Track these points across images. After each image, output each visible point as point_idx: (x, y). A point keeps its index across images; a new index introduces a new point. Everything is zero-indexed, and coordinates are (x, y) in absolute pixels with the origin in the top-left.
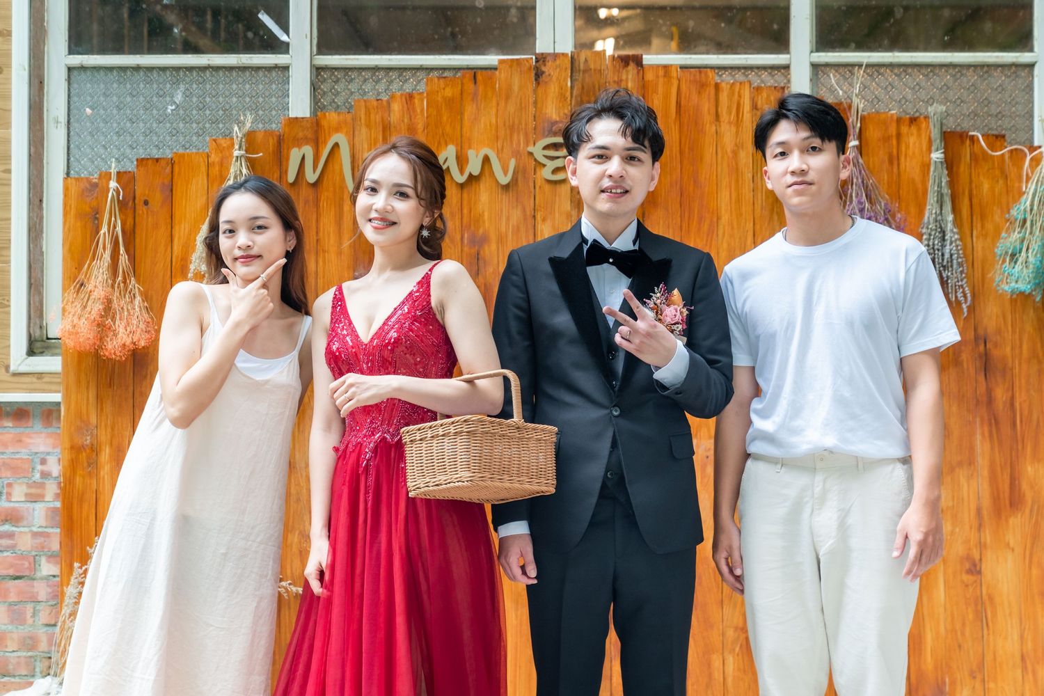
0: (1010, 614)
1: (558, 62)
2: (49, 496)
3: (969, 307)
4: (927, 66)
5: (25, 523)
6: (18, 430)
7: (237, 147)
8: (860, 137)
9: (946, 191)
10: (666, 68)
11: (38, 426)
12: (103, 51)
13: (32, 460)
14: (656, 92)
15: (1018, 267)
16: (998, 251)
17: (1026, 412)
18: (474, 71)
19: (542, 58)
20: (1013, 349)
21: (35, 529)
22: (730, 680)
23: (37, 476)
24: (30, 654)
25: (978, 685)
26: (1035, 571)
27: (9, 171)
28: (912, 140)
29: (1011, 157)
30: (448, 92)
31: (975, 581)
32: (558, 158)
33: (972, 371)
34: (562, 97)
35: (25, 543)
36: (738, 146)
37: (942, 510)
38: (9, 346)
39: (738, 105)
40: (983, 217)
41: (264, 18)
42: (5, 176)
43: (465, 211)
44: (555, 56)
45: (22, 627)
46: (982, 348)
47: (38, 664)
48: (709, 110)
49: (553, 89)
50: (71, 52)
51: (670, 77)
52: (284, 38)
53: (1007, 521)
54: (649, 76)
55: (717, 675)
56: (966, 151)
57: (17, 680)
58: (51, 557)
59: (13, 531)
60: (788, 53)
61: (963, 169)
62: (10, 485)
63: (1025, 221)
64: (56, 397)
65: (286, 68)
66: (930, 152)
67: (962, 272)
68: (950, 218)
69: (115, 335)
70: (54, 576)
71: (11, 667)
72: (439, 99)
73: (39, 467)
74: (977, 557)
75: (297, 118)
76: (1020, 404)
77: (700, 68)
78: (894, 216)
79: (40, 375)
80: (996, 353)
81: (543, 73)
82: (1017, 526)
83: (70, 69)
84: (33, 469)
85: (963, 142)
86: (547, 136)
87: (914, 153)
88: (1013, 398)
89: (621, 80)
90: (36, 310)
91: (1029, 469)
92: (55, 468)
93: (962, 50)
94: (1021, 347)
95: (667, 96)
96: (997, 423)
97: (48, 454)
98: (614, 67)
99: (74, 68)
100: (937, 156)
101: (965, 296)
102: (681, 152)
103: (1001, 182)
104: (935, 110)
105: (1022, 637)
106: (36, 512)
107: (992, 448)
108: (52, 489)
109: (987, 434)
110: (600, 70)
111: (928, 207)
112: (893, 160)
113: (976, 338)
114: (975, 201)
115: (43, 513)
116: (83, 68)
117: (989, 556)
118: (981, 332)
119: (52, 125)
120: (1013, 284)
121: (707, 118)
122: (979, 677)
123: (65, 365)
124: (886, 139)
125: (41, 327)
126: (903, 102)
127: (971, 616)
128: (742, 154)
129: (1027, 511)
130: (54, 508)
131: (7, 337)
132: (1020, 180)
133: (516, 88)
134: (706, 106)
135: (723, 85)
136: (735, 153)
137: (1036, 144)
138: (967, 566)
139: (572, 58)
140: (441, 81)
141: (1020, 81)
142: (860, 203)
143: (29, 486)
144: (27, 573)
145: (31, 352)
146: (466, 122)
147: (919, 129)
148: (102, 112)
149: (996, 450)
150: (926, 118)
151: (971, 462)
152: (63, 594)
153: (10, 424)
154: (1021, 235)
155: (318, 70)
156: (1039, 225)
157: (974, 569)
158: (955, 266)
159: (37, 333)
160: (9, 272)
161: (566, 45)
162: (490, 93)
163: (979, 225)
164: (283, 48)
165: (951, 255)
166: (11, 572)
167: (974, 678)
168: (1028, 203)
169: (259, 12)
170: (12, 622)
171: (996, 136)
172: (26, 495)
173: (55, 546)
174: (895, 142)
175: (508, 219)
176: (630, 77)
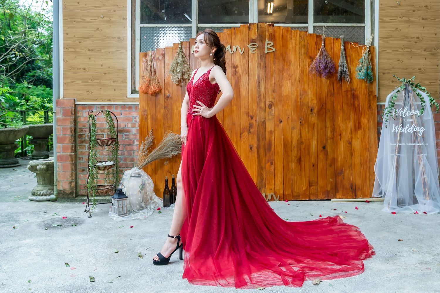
0: (358, 153)
1: (254, 25)
2: (137, 126)
3: (349, 83)
4: (340, 27)
5: (131, 132)
6: (129, 111)
7: (179, 45)
8: (324, 43)
9: (344, 55)
10: (279, 26)
11: (134, 110)
12: (149, 23)
13: (133, 118)
14: (277, 32)
15: (361, 73)
16: (356, 69)
17: (362, 107)
18: (235, 28)
19: (250, 25)
20: (359, 92)
21: (133, 134)
22: (293, 169)
23: (134, 122)
24: (133, 162)
25: (351, 170)
26: (364, 144)
27: (127, 51)
28: (337, 44)
29: (359, 48)
30: (228, 32)
31: (350, 146)
32: (254, 48)
33: (350, 97)
34: (255, 33)
35: (131, 137)
36: (296, 45)
37: (343, 130)
38: (127, 92)
39: (296, 35)
40: (353, 62)
41: (186, 15)
42: (126, 52)
43: (232, 60)
44: (253, 24)
45: (130, 156)
46: (352, 92)
47: (134, 165)
48: (289, 37)
49: (253, 32)
50: (141, 23)
51: (281, 29)
52: (190, 20)
53: (358, 132)
54: (275, 29)
55: (290, 167)
56: (349, 46)
57: (130, 168)
58: (137, 141)
59: (129, 134)
60: (308, 24)
61: (348, 50)
62: (127, 124)
63: (362, 62)
64: (138, 103)
65: (191, 27)
66: (341, 47)
67: (348, 74)
68: (345, 62)
69: (151, 89)
70: (138, 145)
71: (128, 165)
72: (227, 34)
73: (134, 120)
74: (351, 140)
75: (193, 38)
76: (361, 105)
77: (287, 27)
78: (332, 61)
79: (134, 98)
80: (356, 93)
81: (251, 28)
82: (360, 133)
83: (141, 27)
84: (133, 120)
85: (348, 44)
86: (251, 43)
87: (337, 47)
88: (359, 104)
89: (269, 30)
90: (133, 83)
91: (363, 120)
92: (138, 120)
93: (348, 23)
94: (361, 91)
95: (279, 34)
96: (355, 109)
97: (136, 116)
98: (267, 26)
99: (142, 27)
100: (342, 47)
101: (349, 80)
102: (283, 46)
103: (357, 54)
104: (342, 37)
105: (361, 158)
106: (134, 130)
107: (354, 115)
108: (137, 125)
109: (353, 112)
110: (264, 27)
111: (340, 59)
112: (332, 48)
113: (351, 90)
114: (351, 58)
115: (135, 130)
116: (143, 27)
117: (353, 140)
118: (352, 88)
119: (137, 40)
120: (360, 77)
121: (289, 38)
122: (351, 168)
123: (140, 96)
124: (330, 43)
125: (134, 87)
126: (334, 35)
127: (349, 154)
128: (297, 47)
129: (362, 129)
130: (138, 129)
131: (127, 90)
132: (361, 53)
133: (244, 31)
134: (289, 36)
135: (293, 31)
136: (295, 47)
137: (365, 45)
138: (348, 142)
139: (257, 24)
140: (227, 30)
141: (362, 30)
142: (324, 58)
143: (132, 124)
144: (132, 144)
145: (132, 93)
146: (233, 40)
147: (338, 41)
148: (148, 37)
149: (355, 115)
150: (340, 38)
151: (349, 119)
152: (140, 148)
153: (128, 110)
154: (362, 66)
155: (198, 28)
156: (366, 63)
157: (350, 143)
158: (346, 73)
159: (133, 89)
160: (127, 74)
161: (256, 22)
162: (238, 33)
163: (352, 64)
164: (190, 22)
165: (345, 70)
166: (128, 144)
167: (350, 168)
168: (363, 58)
169: (185, 14)
170: (128, 155)
171: (356, 43)
172: (131, 126)
173: (138, 138)
174: (332, 44)
175: (242, 62)
176: (271, 28)
